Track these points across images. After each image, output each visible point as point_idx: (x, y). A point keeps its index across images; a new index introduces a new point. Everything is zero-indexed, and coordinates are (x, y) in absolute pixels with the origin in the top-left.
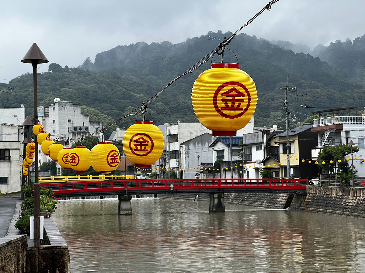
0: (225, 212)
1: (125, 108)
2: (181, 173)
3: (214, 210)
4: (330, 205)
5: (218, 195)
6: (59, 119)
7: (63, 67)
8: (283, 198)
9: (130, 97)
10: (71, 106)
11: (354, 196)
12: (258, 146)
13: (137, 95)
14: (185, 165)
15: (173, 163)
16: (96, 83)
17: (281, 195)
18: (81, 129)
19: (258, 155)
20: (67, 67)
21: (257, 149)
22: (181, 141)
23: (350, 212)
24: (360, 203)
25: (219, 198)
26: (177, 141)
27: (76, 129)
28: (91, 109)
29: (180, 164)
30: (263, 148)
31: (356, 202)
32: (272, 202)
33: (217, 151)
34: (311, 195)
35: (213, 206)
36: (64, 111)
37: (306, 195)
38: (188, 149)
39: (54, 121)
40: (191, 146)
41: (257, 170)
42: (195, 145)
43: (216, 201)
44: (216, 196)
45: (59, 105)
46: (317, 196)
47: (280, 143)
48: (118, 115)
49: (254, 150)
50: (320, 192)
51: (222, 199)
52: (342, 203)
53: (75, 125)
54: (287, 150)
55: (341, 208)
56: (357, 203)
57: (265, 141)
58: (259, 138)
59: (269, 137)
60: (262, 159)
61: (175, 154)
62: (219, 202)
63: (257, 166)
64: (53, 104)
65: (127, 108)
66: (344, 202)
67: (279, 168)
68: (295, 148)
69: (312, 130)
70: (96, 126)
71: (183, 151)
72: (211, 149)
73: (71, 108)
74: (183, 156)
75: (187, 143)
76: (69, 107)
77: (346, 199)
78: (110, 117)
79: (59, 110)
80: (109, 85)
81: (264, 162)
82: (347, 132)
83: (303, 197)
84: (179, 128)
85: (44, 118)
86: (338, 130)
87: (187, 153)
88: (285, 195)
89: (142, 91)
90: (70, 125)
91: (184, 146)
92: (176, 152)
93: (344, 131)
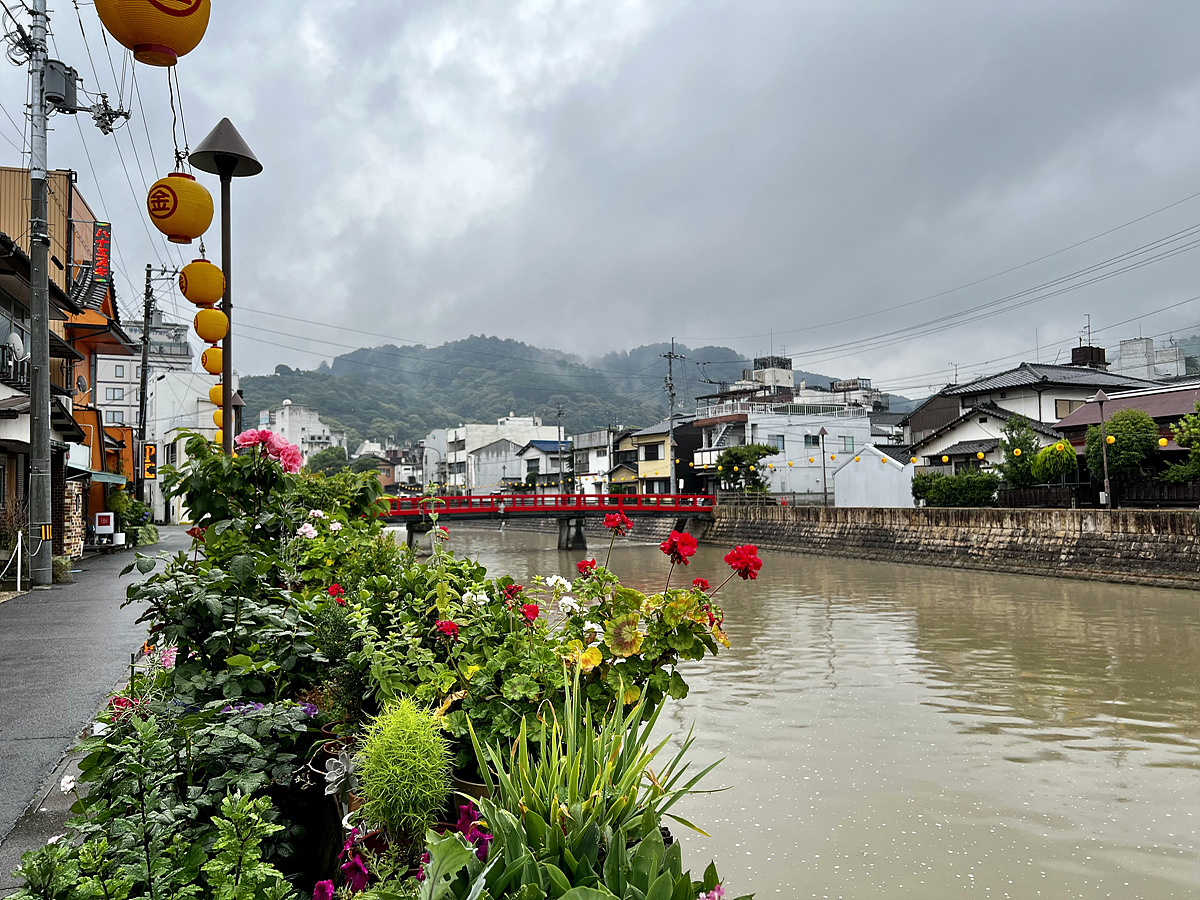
0: (586, 549)
1: (371, 419)
2: (469, 492)
3: (570, 545)
4: (772, 537)
5: (577, 522)
6: (290, 425)
7: (294, 370)
8: (664, 525)
9: (378, 408)
10: (306, 410)
11: (830, 522)
12: (601, 451)
13: (387, 406)
14: (474, 482)
15: (458, 479)
16: (335, 389)
17: (661, 520)
18: (320, 438)
19: (599, 463)
20: (297, 369)
21: (598, 456)
22: (469, 449)
23: (824, 548)
24: (849, 533)
25: (578, 526)
26: (463, 448)
27: (313, 438)
28: (330, 420)
29: (468, 480)
30: (608, 453)
31: (836, 531)
32: (644, 531)
33: (528, 461)
34: (723, 520)
35: (568, 539)
36: (296, 417)
37: (714, 521)
38: (479, 460)
39: (283, 430)
40: (483, 456)
41: (598, 485)
42: (488, 455)
43: (573, 531)
44: (573, 522)
45: (290, 408)
46: (739, 522)
47: (640, 445)
48: (363, 427)
49: (593, 456)
50: (746, 516)
51: (582, 528)
52: (803, 534)
53: (312, 434)
54: (652, 454)
55: (800, 541)
56: (840, 533)
57: (611, 443)
58: (602, 440)
59: (617, 437)
60: (607, 470)
61: (461, 466)
62: (579, 533)
63: (599, 479)
64: (283, 408)
65: (374, 420)
66: (806, 531)
67: (637, 482)
68: (666, 452)
69: (694, 424)
70: (340, 437)
71: (471, 462)
72: (518, 457)
73: (305, 413)
74: (472, 469)
75: (477, 452)
76: (302, 411)
77: (811, 526)
78: (353, 430)
79: (290, 414)
80: (351, 392)
81: (610, 474)
82: (754, 426)
83: (706, 523)
84: (467, 431)
85: (269, 426)
86: (738, 425)
87: (478, 464)
88: (670, 520)
89: (391, 401)
90: (305, 435)
91: (473, 456)
92: (462, 464)
93: (750, 423)
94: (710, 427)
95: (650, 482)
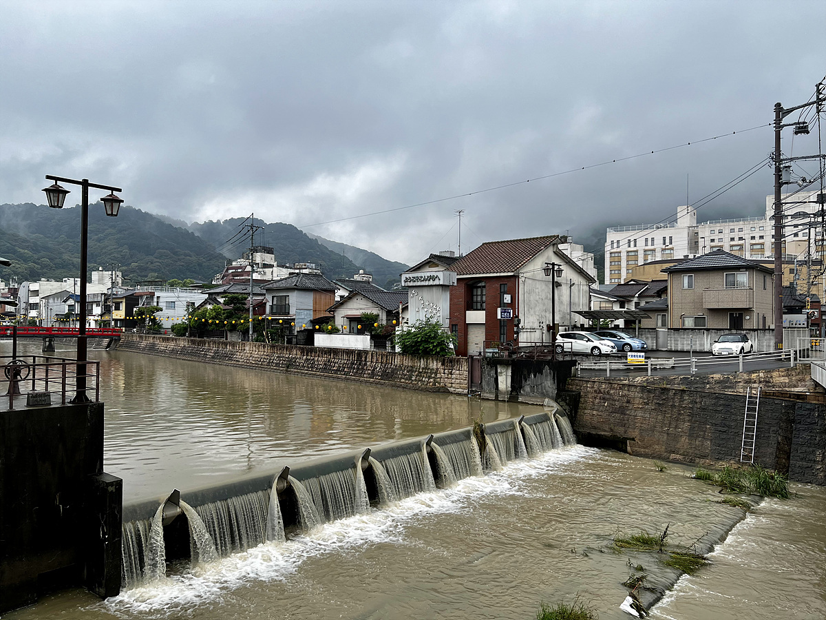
2: (41, 321)
4: (133, 347)
8: (106, 341)
12: (98, 304)
14: (44, 315)
15: (33, 313)
17: (106, 339)
19: (97, 310)
21: (97, 306)
22: (41, 296)
25: (50, 341)
26: (37, 295)
29: (40, 314)
30: (101, 305)
32: (99, 344)
33: (69, 306)
35: (46, 347)
37: (120, 340)
38: (48, 302)
40: (51, 300)
41: (96, 321)
42: (54, 300)
43: (47, 343)
44: (47, 340)
47: (113, 303)
49: (94, 306)
51: (52, 342)
54: (117, 308)
57: (103, 301)
58: (99, 298)
59: (106, 297)
60: (100, 313)
61: (35, 306)
62: (50, 344)
63: (96, 318)
67: (111, 320)
68: (123, 306)
69: (135, 294)
71: (43, 304)
72: (65, 303)
74: (43, 308)
75: (47, 298)
81: (101, 315)
82: (158, 297)
83: (118, 341)
84: (40, 285)
86: (152, 295)
87: (47, 306)
88: (108, 340)
91: (44, 300)
92: (37, 304)
93: (156, 297)
94: (141, 296)
95: (116, 320)
